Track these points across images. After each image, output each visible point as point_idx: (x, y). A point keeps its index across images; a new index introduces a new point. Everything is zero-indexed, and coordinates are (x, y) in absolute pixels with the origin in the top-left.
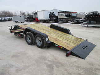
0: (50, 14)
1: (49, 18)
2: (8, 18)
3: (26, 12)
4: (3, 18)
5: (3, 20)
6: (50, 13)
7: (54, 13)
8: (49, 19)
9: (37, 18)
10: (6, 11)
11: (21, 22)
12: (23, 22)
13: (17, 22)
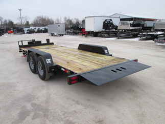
0: (104, 22)
1: (103, 28)
2: (44, 27)
3: (74, 19)
4: (37, 28)
5: (36, 31)
6: (106, 20)
7: (111, 20)
8: (104, 30)
9: (84, 29)
10: (44, 18)
11: (60, 35)
12: (63, 35)
13: (53, 34)
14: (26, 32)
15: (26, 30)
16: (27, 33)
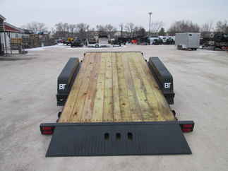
5: (164, 41)
11: (192, 49)
12: (195, 49)
13: (181, 46)
14: (152, 42)
15: (152, 39)
16: (153, 44)
